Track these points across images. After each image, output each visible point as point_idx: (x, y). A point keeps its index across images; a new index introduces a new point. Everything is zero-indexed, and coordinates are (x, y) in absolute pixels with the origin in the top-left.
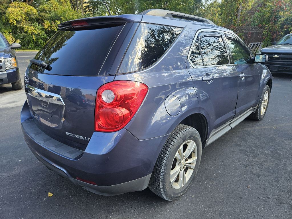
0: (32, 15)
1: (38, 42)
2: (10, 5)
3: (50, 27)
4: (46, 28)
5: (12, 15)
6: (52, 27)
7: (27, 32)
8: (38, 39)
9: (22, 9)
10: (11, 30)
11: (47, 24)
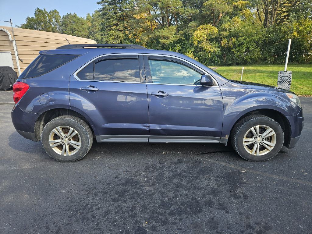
0: (213, 35)
1: (213, 59)
2: (198, 28)
3: (227, 44)
4: (223, 45)
5: (196, 37)
6: (228, 44)
7: (205, 51)
8: (213, 57)
9: (206, 30)
10: (194, 50)
11: (224, 42)
